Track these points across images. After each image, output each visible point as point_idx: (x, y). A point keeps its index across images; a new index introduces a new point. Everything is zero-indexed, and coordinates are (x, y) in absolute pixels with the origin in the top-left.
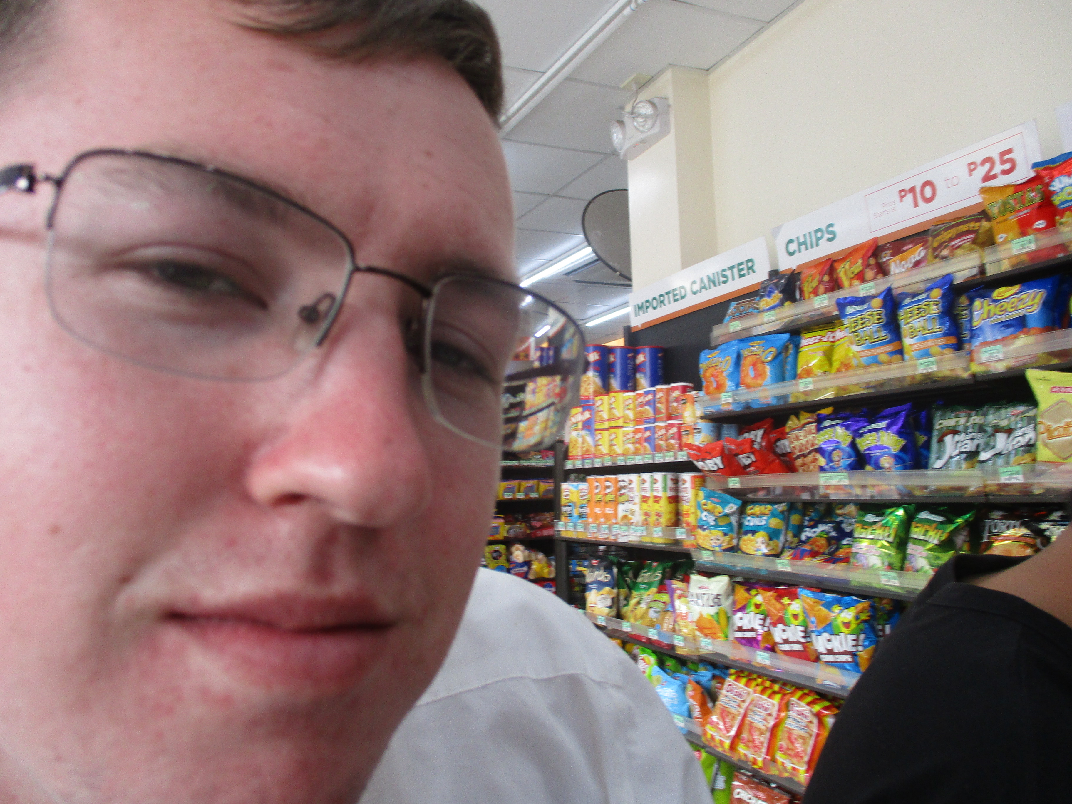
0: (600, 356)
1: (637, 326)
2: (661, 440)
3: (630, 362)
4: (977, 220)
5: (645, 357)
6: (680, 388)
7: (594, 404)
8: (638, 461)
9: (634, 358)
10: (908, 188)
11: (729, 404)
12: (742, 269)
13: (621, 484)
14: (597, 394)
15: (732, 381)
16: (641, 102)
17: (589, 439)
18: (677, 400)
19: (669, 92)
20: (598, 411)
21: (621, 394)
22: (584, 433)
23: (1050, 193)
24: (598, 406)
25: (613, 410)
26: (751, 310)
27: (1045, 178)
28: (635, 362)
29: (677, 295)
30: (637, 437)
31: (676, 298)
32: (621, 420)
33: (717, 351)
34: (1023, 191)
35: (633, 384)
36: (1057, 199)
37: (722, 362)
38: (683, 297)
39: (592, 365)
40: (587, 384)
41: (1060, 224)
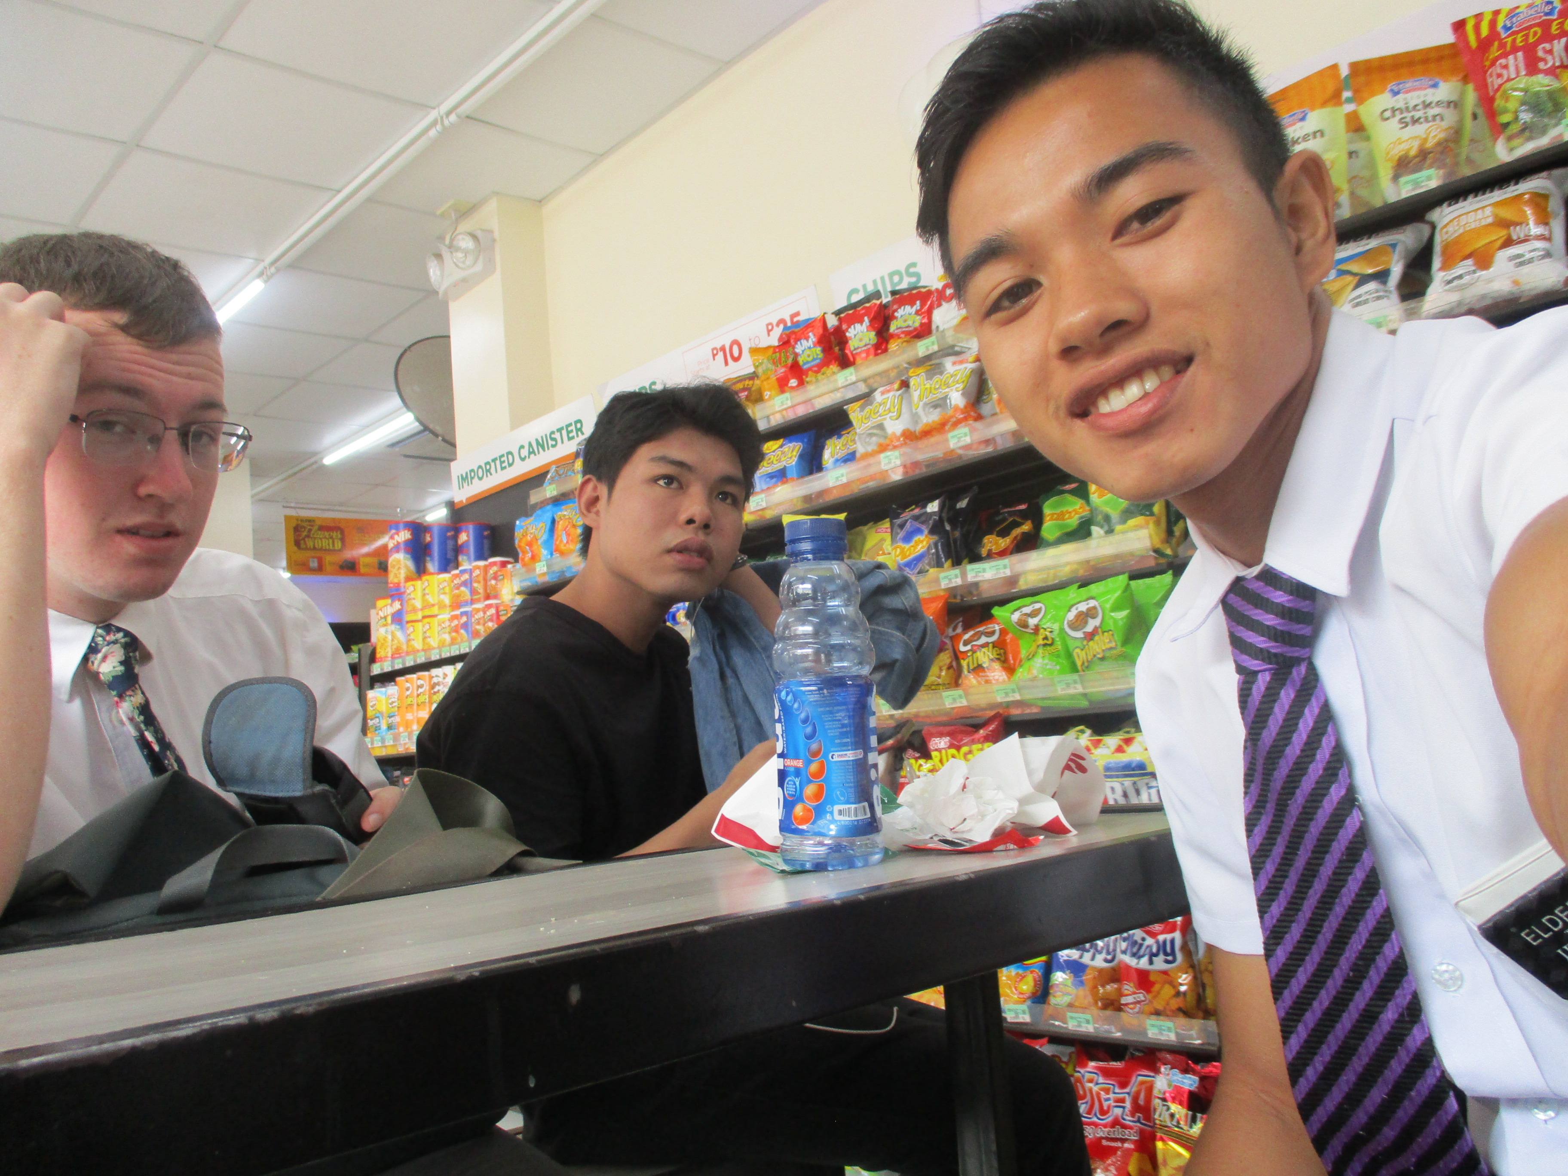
0: (411, 534)
1: (462, 501)
2: (478, 623)
3: (450, 544)
4: (752, 379)
5: (468, 536)
6: (499, 564)
7: (404, 593)
8: (454, 651)
9: (456, 537)
10: (719, 346)
11: (544, 574)
12: (572, 431)
13: (435, 680)
14: (408, 579)
15: (546, 549)
16: (461, 234)
17: (399, 634)
18: (495, 577)
19: (494, 224)
20: (410, 599)
21: (435, 577)
22: (393, 627)
23: (796, 355)
24: (409, 594)
25: (427, 597)
26: (569, 473)
27: (792, 341)
28: (456, 541)
29: (504, 462)
30: (453, 625)
31: (503, 465)
32: (436, 607)
33: (532, 518)
34: (780, 352)
35: (452, 565)
36: (801, 360)
37: (536, 529)
38: (510, 465)
39: (402, 546)
40: (397, 568)
41: (807, 383)
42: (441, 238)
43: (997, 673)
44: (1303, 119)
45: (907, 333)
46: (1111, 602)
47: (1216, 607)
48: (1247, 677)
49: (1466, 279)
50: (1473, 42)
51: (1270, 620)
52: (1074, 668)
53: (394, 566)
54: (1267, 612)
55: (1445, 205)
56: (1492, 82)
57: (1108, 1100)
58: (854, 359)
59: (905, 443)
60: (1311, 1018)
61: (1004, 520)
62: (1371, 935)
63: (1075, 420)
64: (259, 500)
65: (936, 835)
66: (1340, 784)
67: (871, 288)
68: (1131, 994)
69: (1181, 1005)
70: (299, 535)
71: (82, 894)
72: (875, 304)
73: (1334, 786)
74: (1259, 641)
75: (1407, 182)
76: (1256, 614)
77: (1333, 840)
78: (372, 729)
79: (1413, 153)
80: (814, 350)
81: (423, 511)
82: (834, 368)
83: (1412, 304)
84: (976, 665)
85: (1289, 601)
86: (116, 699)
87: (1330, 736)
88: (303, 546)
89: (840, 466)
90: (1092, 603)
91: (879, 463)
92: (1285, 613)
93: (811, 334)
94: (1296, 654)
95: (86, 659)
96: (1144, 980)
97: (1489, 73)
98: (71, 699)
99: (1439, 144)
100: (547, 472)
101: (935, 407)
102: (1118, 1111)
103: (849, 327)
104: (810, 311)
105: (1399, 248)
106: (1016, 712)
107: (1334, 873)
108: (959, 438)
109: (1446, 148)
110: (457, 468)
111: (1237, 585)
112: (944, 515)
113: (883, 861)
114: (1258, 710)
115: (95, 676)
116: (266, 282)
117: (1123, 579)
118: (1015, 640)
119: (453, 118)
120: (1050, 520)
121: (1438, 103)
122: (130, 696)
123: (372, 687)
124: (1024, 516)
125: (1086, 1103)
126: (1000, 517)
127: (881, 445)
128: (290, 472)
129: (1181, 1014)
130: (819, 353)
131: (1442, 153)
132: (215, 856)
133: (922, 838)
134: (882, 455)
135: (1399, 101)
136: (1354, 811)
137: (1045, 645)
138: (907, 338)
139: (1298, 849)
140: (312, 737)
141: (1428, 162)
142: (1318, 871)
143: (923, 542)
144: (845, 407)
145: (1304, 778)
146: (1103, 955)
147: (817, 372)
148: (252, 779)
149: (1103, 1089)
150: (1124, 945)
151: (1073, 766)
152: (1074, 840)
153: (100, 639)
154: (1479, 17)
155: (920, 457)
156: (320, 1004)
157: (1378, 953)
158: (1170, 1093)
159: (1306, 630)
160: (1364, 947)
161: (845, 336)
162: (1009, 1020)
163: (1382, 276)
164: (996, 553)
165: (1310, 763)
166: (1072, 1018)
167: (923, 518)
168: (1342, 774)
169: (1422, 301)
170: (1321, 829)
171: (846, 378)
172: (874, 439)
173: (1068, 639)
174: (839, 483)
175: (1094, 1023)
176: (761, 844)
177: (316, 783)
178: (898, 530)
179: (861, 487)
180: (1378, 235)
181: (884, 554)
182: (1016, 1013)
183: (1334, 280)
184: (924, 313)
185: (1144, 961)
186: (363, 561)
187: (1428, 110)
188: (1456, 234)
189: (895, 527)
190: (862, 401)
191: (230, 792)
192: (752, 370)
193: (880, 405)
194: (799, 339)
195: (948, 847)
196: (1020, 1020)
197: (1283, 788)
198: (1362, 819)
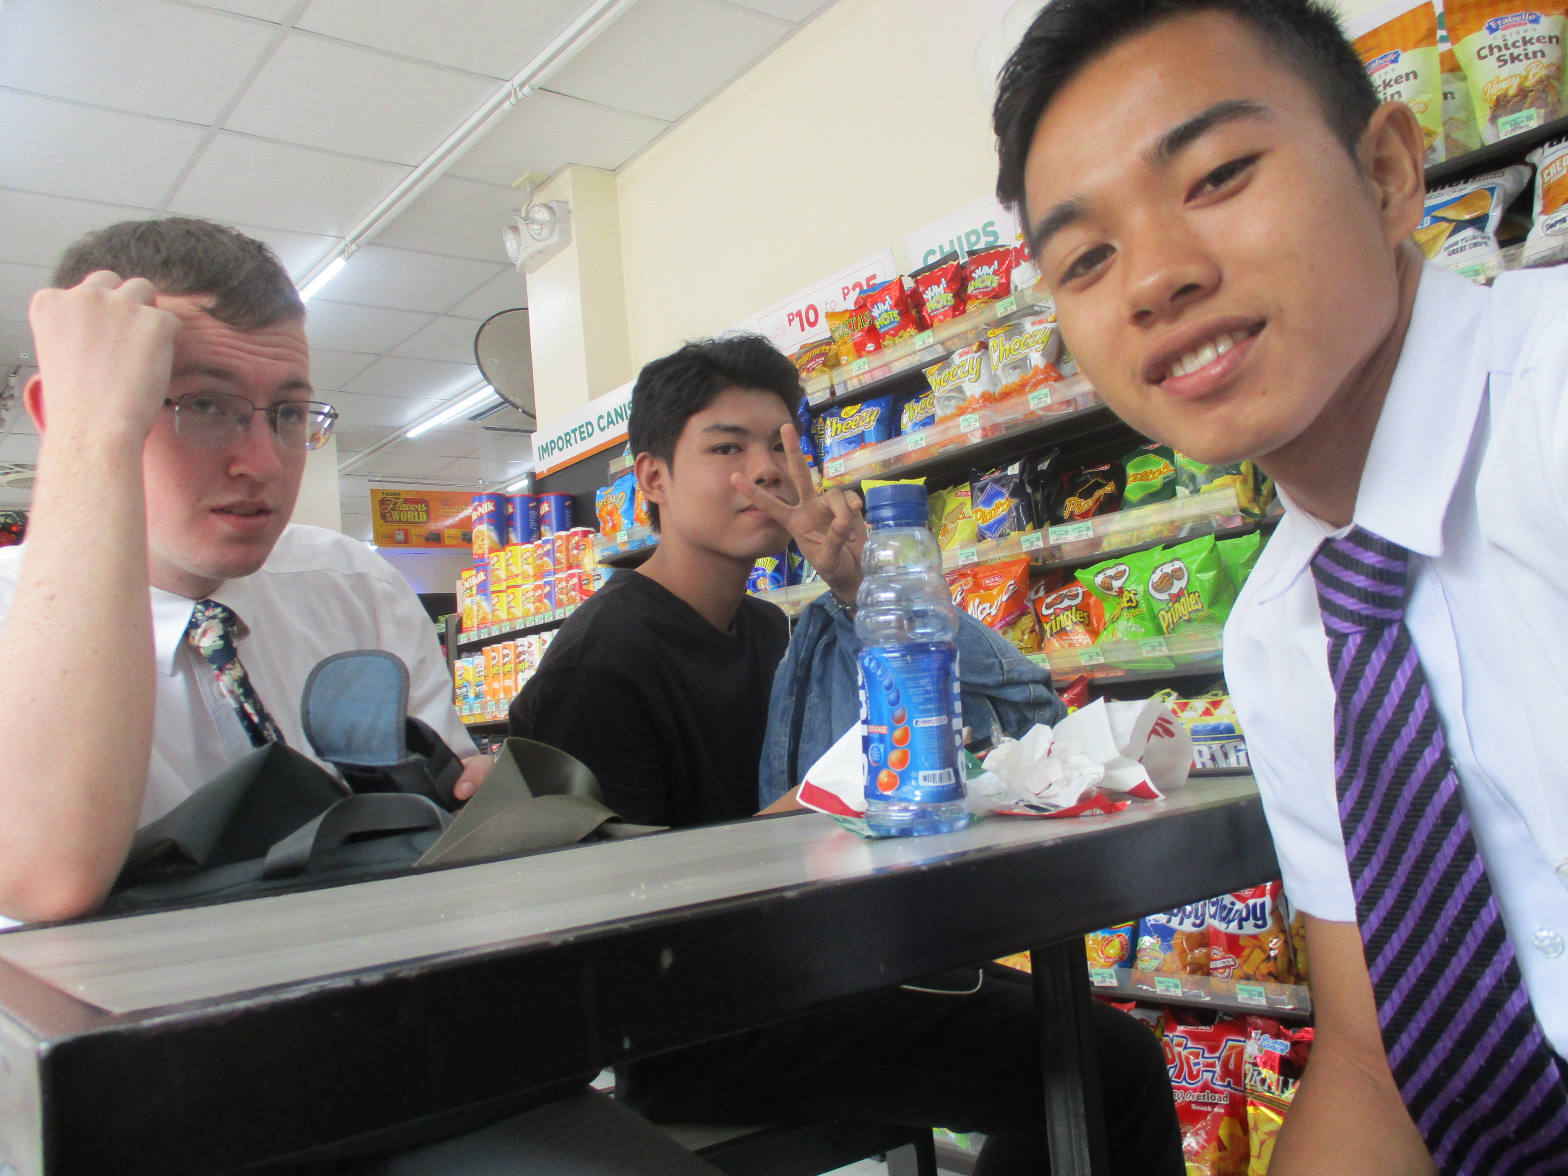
0: (494, 506)
1: (542, 472)
2: (562, 593)
3: (533, 514)
4: (828, 344)
5: (549, 506)
6: (580, 534)
7: (489, 563)
8: (539, 621)
9: (537, 508)
10: (794, 312)
11: (625, 543)
13: (520, 649)
14: (492, 550)
15: (627, 518)
16: (536, 206)
17: (484, 605)
18: (577, 547)
19: (569, 195)
20: (494, 570)
21: (519, 547)
22: (478, 598)
23: (873, 318)
24: (494, 565)
25: (511, 567)
27: (869, 305)
28: (539, 512)
29: (583, 432)
30: (537, 594)
31: (583, 436)
32: (520, 578)
33: (612, 488)
34: (856, 316)
35: (534, 535)
36: (878, 324)
37: (617, 499)
38: (590, 435)
39: (485, 517)
40: (481, 538)
41: (885, 346)
42: (517, 211)
43: (1081, 636)
44: (1395, 61)
45: (985, 294)
46: (1197, 563)
47: (1304, 570)
48: (1337, 640)
52: (1159, 631)
53: (478, 538)
54: (1358, 573)
55: (1547, 145)
57: (1198, 1064)
58: (932, 322)
59: (985, 405)
60: (1406, 983)
61: (1086, 481)
63: (1152, 386)
64: (346, 475)
65: (1021, 800)
67: (947, 249)
68: (1219, 959)
69: (1272, 970)
70: (384, 509)
71: (191, 861)
72: (952, 265)
74: (1350, 603)
75: (1506, 123)
76: (1346, 576)
78: (460, 698)
79: (1512, 92)
80: (890, 313)
81: (505, 482)
82: (911, 331)
83: (1512, 250)
84: (1059, 628)
85: (1379, 562)
86: (217, 672)
87: (1423, 698)
88: (389, 519)
89: (919, 430)
90: (1177, 564)
91: (959, 426)
93: (887, 297)
94: (1388, 616)
95: (187, 634)
96: (1233, 945)
98: (174, 674)
99: (1540, 81)
101: (1015, 368)
102: (1207, 1075)
103: (926, 289)
104: (886, 274)
105: (1498, 192)
106: (1100, 675)
107: (1429, 838)
108: (1040, 399)
109: (1547, 85)
110: (538, 439)
111: (1326, 547)
112: (1025, 478)
113: (968, 826)
114: (1349, 673)
115: (196, 650)
116: (348, 259)
117: (1209, 540)
118: (1099, 605)
119: (526, 90)
120: (1133, 481)
121: (1539, 39)
122: (230, 669)
123: (459, 658)
124: (1107, 476)
125: (1176, 1066)
126: (1083, 478)
127: (960, 408)
128: (375, 447)
129: (1272, 979)
130: (896, 316)
131: (1543, 91)
132: (316, 824)
133: (1007, 803)
134: (961, 418)
135: (1497, 39)
136: (1449, 775)
137: (1129, 607)
138: (986, 299)
140: (406, 708)
141: (1529, 100)
142: (1411, 836)
143: (1003, 505)
144: (923, 371)
145: (1397, 741)
146: (1192, 920)
147: (894, 335)
148: (348, 749)
149: (1191, 1053)
150: (1213, 910)
151: (1160, 729)
152: (1161, 805)
153: (200, 614)
155: (1000, 419)
158: (1261, 1058)
159: (1398, 592)
161: (923, 299)
162: (1096, 984)
163: (1479, 222)
164: (1079, 516)
165: (1403, 725)
166: (1160, 982)
167: (1004, 482)
168: (1436, 737)
169: (1522, 247)
171: (924, 340)
172: (953, 402)
173: (1152, 601)
174: (918, 447)
175: (1183, 987)
176: (845, 810)
177: (410, 752)
178: (979, 494)
179: (940, 451)
180: (1475, 179)
181: (964, 517)
182: (1103, 977)
183: (1428, 228)
184: (1002, 273)
185: (1234, 924)
186: (447, 531)
187: (1529, 46)
188: (1559, 176)
189: (976, 490)
190: (940, 364)
191: (328, 761)
192: (828, 335)
193: (959, 367)
194: (876, 303)
195: (1033, 812)
196: (1108, 984)
197: (1375, 752)
198: (1457, 782)
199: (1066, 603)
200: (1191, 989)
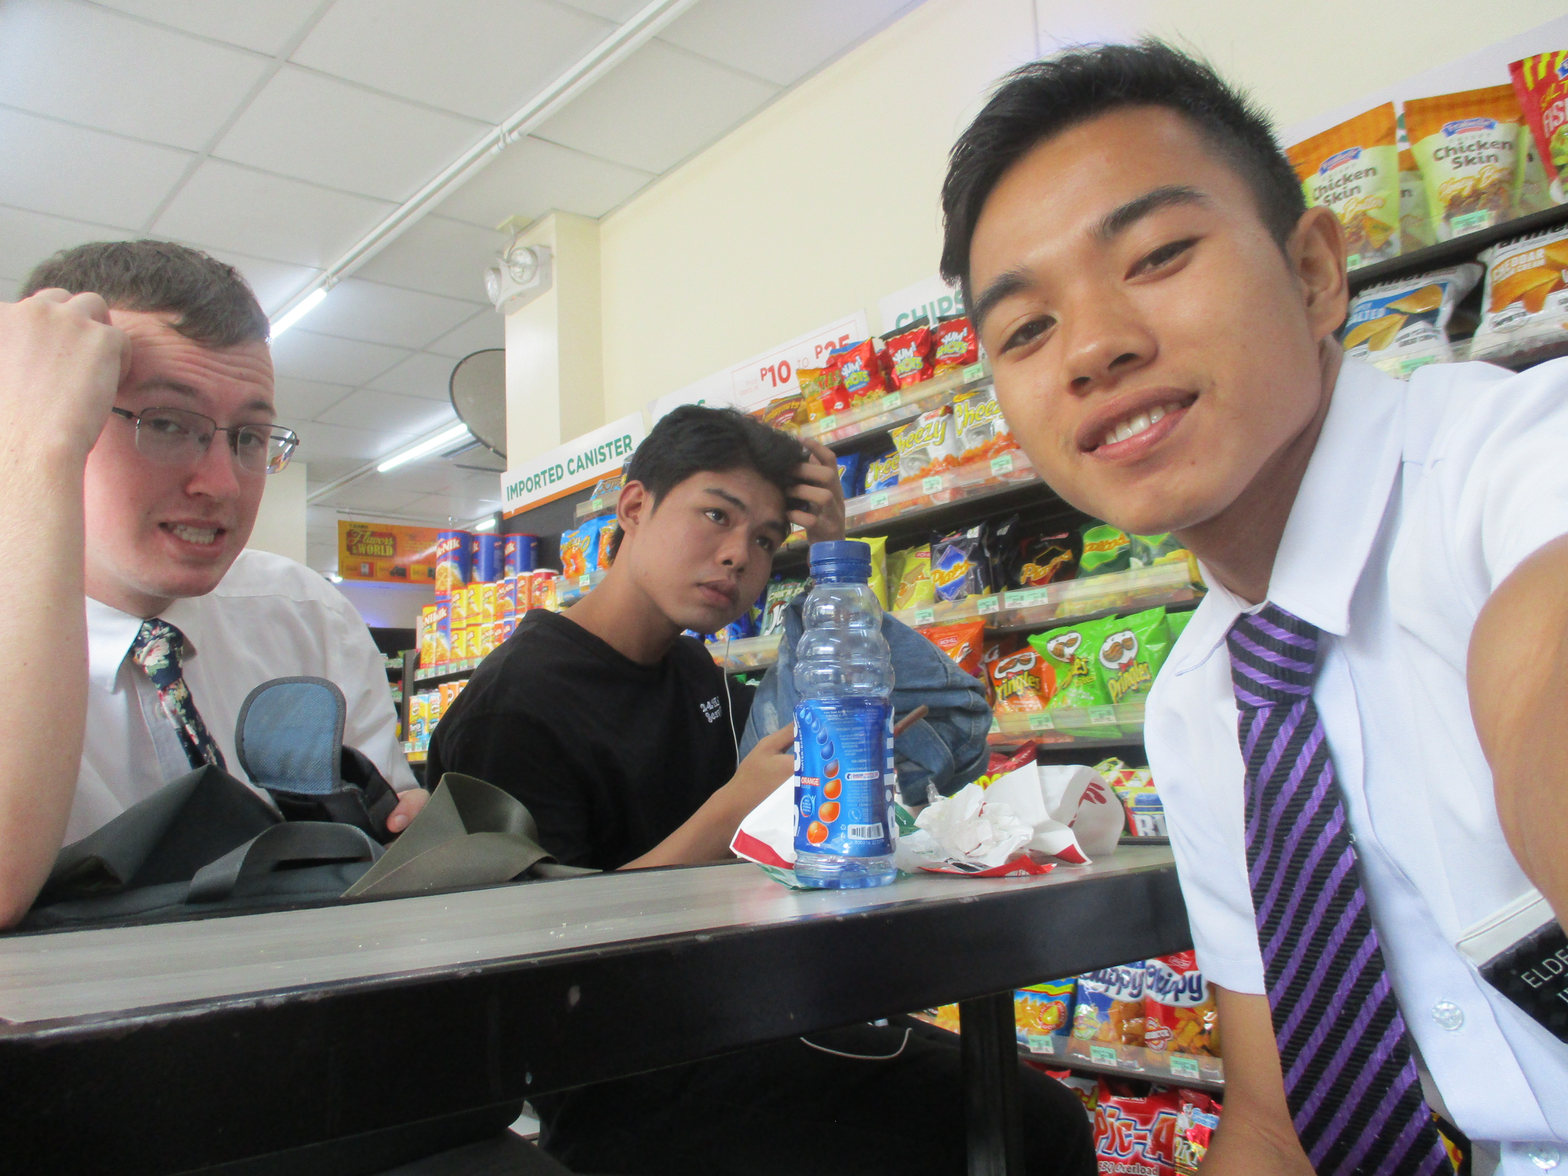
0: (460, 543)
1: (510, 513)
3: (497, 553)
4: (798, 400)
5: (515, 546)
6: (543, 575)
7: (450, 600)
9: (503, 548)
10: (768, 367)
12: (620, 446)
14: (454, 587)
15: (589, 562)
16: (519, 249)
17: (444, 642)
18: (540, 588)
19: (552, 240)
20: (455, 607)
21: (481, 585)
22: (438, 635)
23: (843, 378)
24: (455, 602)
25: (472, 606)
26: (616, 488)
27: (839, 364)
28: (503, 552)
29: (553, 475)
30: (496, 634)
31: (552, 478)
32: (481, 616)
33: (577, 532)
34: (827, 374)
35: (498, 575)
36: (847, 383)
37: (582, 542)
38: (559, 478)
39: (450, 555)
40: (444, 575)
41: (853, 406)
42: (500, 253)
43: (1032, 702)
44: (1355, 157)
45: (953, 360)
46: (1147, 634)
47: (1219, 644)
48: (1247, 712)
49: (1516, 321)
50: (1530, 84)
51: (1271, 657)
52: (1108, 700)
53: (441, 574)
54: (1269, 650)
55: (1497, 245)
56: (1548, 124)
57: (1130, 1135)
58: (900, 383)
59: (948, 469)
60: (1307, 1053)
61: (1045, 548)
62: (1362, 974)
63: (1083, 454)
64: (315, 505)
65: (951, 859)
66: (1335, 821)
67: (920, 314)
68: (1155, 1030)
69: (1206, 1043)
70: (351, 541)
71: (115, 880)
72: (923, 330)
73: (1328, 824)
74: (1260, 677)
75: (1458, 223)
76: (1257, 651)
77: (1326, 878)
78: (414, 734)
79: (1465, 193)
80: (860, 373)
81: (471, 521)
82: (879, 392)
83: (1461, 345)
84: (1010, 692)
85: (1290, 638)
86: (160, 691)
87: (1327, 774)
88: (355, 551)
89: (883, 489)
90: (1128, 635)
91: (921, 487)
92: (1287, 651)
93: (857, 358)
94: (1296, 692)
95: (132, 652)
96: (1169, 1016)
97: (1545, 114)
98: (116, 691)
99: (1493, 185)
100: (594, 487)
101: (979, 433)
102: (1139, 1148)
103: (896, 352)
104: (859, 335)
105: (1449, 289)
106: (1049, 741)
107: (1328, 911)
108: (1001, 465)
109: (1499, 189)
110: (507, 479)
111: (1242, 621)
112: (984, 542)
113: (895, 882)
114: (1257, 745)
115: (141, 668)
116: (328, 291)
117: (1159, 611)
118: (1051, 670)
119: (515, 135)
120: (1089, 550)
121: (1493, 144)
122: (174, 689)
123: (415, 693)
124: (1065, 545)
125: (1107, 1138)
126: (1040, 546)
127: (923, 470)
128: (347, 478)
129: (1205, 1053)
130: (865, 376)
131: (1495, 194)
132: (244, 849)
133: (938, 861)
134: (925, 480)
135: (1453, 141)
136: (1348, 850)
137: (1080, 675)
138: (954, 364)
139: (1293, 885)
140: (342, 737)
141: (1481, 202)
142: (1312, 908)
143: (962, 568)
144: (889, 431)
145: (1300, 815)
146: (1129, 990)
147: (863, 395)
148: (282, 776)
149: (1124, 1125)
150: (1150, 980)
151: (1092, 795)
152: (1088, 869)
153: (146, 633)
154: (1537, 58)
155: (963, 483)
156: (326, 992)
157: (1368, 993)
158: (1191, 1131)
159: (1307, 669)
160: (1356, 985)
161: (891, 361)
162: (1032, 1051)
163: (1431, 316)
164: (1036, 582)
165: (1306, 799)
166: (1095, 1051)
167: (963, 544)
168: (1337, 812)
169: (1470, 342)
170: (1315, 866)
171: (891, 402)
172: (917, 464)
173: (1103, 669)
174: (880, 507)
175: (1118, 1057)
176: (777, 860)
177: (344, 782)
178: (938, 555)
179: (903, 511)
180: (1428, 274)
181: (923, 578)
182: (1040, 1044)
183: (1381, 319)
184: (970, 340)
185: (1170, 997)
186: (413, 568)
187: (1482, 150)
188: (1508, 276)
189: (935, 552)
190: (906, 426)
191: (262, 787)
192: (798, 391)
193: (924, 430)
194: (846, 362)
195: (961, 871)
196: (1043, 1051)
197: (1280, 824)
198: (1356, 858)
199: (1019, 667)
200: (1126, 1060)
